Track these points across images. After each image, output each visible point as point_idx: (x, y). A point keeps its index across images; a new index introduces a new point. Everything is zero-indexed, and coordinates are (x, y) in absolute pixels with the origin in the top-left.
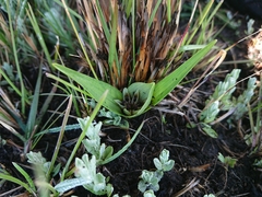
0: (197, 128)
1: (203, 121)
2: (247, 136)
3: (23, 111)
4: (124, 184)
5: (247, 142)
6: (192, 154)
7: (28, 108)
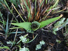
0: (51, 32)
1: (53, 30)
2: (64, 33)
3: (4, 27)
4: (32, 47)
5: (64, 35)
6: (50, 39)
7: (6, 26)
